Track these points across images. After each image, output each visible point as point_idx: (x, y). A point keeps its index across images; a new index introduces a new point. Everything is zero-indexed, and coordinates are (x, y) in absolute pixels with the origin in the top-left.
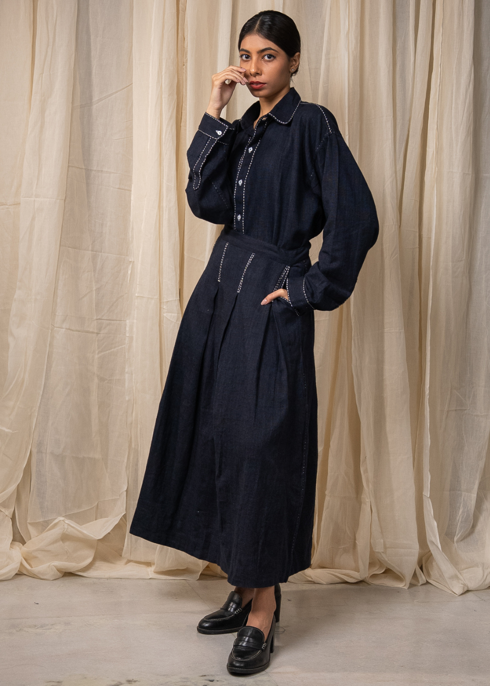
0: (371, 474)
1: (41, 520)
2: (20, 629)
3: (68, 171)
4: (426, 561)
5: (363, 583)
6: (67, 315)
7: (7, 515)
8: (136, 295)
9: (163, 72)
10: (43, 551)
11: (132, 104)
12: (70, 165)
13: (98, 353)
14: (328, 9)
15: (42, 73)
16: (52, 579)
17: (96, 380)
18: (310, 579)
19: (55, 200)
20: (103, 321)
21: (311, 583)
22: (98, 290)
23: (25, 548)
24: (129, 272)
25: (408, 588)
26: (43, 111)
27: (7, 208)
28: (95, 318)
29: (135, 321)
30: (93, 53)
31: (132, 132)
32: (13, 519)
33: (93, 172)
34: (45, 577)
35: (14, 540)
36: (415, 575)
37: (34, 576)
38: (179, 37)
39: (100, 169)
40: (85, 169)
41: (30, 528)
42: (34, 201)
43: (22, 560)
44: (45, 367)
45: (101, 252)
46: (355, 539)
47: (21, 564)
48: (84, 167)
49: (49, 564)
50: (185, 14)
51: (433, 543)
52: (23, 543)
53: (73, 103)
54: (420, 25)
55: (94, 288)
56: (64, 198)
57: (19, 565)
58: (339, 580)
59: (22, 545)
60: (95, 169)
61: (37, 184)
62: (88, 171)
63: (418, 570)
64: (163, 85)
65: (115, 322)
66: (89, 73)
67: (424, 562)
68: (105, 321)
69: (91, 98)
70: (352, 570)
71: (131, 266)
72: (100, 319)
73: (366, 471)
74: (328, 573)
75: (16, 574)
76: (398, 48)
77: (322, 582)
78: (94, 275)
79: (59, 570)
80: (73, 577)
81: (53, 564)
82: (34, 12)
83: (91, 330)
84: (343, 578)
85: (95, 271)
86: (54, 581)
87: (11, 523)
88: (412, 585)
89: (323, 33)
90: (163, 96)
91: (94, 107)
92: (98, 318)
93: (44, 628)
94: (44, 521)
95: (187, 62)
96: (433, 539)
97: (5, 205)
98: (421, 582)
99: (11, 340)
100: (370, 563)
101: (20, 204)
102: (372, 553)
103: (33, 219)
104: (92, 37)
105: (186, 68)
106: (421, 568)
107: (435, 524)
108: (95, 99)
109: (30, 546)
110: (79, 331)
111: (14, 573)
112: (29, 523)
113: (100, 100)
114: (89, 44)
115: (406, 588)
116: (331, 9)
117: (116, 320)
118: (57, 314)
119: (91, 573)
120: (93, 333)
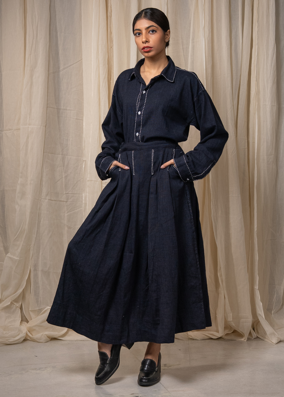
0: (224, 277)
1: (37, 309)
2: (27, 371)
3: (47, 110)
4: (256, 326)
5: (221, 339)
6: (49, 192)
7: (17, 307)
8: (88, 179)
9: (100, 52)
10: (39, 326)
11: (82, 71)
12: (48, 106)
13: (67, 213)
14: (193, 14)
15: (31, 54)
16: (44, 342)
17: (66, 228)
18: (191, 337)
19: (40, 126)
20: (69, 194)
21: (192, 340)
22: (66, 177)
23: (28, 325)
24: (84, 166)
25: (247, 341)
26: (31, 76)
27: (13, 132)
28: (65, 193)
29: (87, 194)
30: (59, 42)
31: (83, 87)
32: (21, 308)
33: (61, 110)
34: (40, 341)
35: (22, 321)
36: (250, 333)
37: (34, 341)
38: (108, 32)
39: (65, 108)
40: (57, 108)
41: (31, 313)
42: (28, 127)
43: (27, 332)
44: (37, 222)
45: (67, 155)
46: (216, 314)
47: (27, 334)
48: (56, 107)
49: (42, 333)
50: (111, 19)
51: (260, 315)
52: (28, 322)
53: (48, 71)
54: (245, 22)
55: (64, 176)
56: (45, 125)
57: (25, 334)
58: (207, 338)
59: (26, 323)
60: (62, 108)
61: (29, 118)
62: (58, 109)
63: (252, 331)
64: (100, 60)
65: (76, 195)
66: (57, 54)
67: (256, 325)
68: (70, 194)
69: (59, 68)
70: (215, 332)
71: (84, 163)
72: (68, 193)
73: (221, 276)
74: (201, 334)
75: (24, 340)
76: (233, 35)
77: (198, 339)
78: (63, 169)
79: (48, 337)
80: (56, 341)
81: (45, 333)
82: (25, 19)
83: (63, 200)
84: (210, 336)
85: (64, 166)
86: (45, 343)
87: (20, 311)
88: (249, 339)
89: (190, 27)
90: (100, 66)
91: (61, 73)
92: (67, 193)
93: (41, 370)
94: (39, 309)
95: (113, 46)
96: (260, 313)
97: (11, 130)
98: (254, 337)
99: (17, 207)
100: (224, 327)
101: (20, 129)
102: (226, 322)
103: (28, 138)
104: (58, 33)
105: (113, 49)
106: (254, 329)
107: (261, 304)
108: (61, 68)
109: (31, 324)
110: (56, 201)
111: (22, 339)
112: (31, 311)
113: (64, 69)
114: (57, 37)
115: (245, 341)
116: (194, 14)
117: (77, 194)
118: (43, 191)
119: (66, 338)
120: (64, 201)
